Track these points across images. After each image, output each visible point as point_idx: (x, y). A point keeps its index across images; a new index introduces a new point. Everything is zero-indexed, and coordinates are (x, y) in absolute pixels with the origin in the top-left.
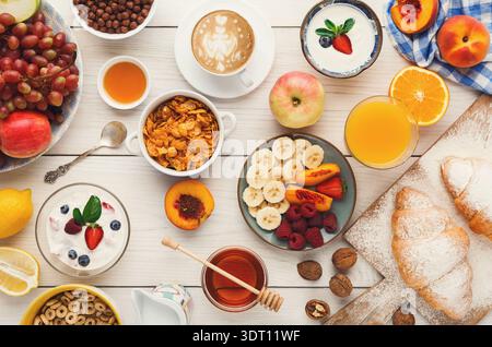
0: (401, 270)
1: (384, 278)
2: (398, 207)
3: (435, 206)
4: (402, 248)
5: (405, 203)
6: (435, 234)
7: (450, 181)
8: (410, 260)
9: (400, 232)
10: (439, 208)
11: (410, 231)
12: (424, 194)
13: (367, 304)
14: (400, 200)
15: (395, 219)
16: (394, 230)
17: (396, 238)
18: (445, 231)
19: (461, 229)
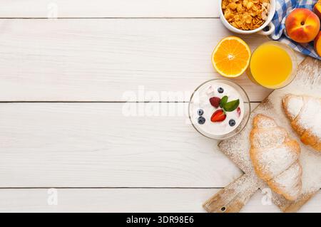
0: (255, 168)
1: (244, 173)
2: (254, 127)
3: (278, 127)
4: (256, 153)
5: (259, 124)
6: (278, 144)
7: (288, 110)
8: (261, 161)
9: (255, 143)
10: (280, 128)
11: (261, 142)
12: (271, 118)
13: (233, 190)
14: (255, 123)
15: (252, 134)
16: (251, 142)
17: (252, 147)
18: (285, 142)
19: (295, 142)
